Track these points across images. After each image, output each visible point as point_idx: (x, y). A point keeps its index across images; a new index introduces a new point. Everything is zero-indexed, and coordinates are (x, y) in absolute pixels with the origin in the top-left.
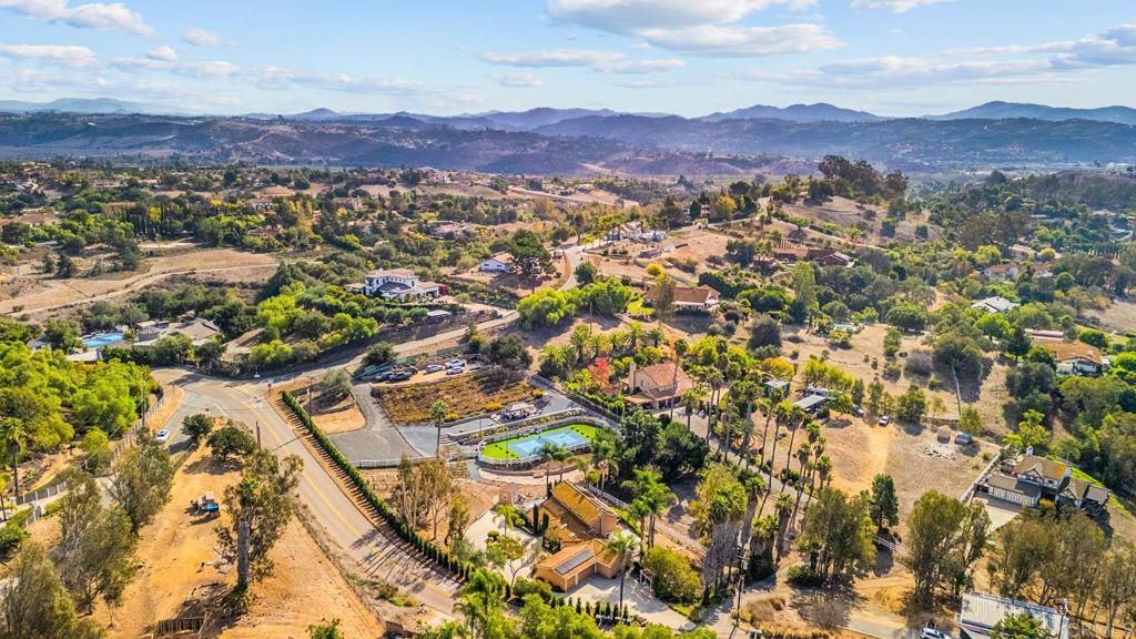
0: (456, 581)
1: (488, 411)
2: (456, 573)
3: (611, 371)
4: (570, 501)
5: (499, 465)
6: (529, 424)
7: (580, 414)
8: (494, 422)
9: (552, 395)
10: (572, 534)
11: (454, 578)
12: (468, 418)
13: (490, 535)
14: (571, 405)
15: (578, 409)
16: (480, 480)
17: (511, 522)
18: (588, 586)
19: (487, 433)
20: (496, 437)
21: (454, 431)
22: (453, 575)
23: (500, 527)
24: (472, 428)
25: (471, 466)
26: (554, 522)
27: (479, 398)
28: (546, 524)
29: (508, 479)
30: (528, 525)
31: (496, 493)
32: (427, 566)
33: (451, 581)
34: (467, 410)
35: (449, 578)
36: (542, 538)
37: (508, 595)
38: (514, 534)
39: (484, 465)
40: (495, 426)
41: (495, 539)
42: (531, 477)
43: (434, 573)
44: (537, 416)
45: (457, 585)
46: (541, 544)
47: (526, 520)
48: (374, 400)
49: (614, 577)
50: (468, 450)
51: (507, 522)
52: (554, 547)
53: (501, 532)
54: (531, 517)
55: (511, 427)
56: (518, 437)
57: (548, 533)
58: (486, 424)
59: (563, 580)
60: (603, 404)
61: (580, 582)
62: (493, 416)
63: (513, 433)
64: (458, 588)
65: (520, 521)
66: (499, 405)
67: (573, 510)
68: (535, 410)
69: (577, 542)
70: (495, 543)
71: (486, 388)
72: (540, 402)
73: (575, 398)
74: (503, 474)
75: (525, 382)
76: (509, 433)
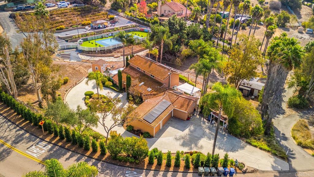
0: (50, 143)
1: (83, 25)
2: (50, 133)
3: (147, 9)
4: (144, 67)
5: (92, 51)
6: (108, 31)
7: (136, 26)
8: (88, 30)
9: (119, 18)
10: (149, 89)
11: (48, 139)
12: (71, 28)
13: (86, 95)
14: (129, 22)
15: (134, 24)
16: (79, 59)
17: (101, 84)
18: (170, 129)
19: (82, 35)
20: (89, 37)
21: (63, 35)
22: (47, 135)
23: (93, 88)
24: (73, 33)
25: (73, 53)
26: (134, 82)
27: (77, 19)
28: (129, 84)
29: (97, 59)
30: (114, 85)
31: (90, 67)
32: (22, 128)
33: (44, 143)
34: (71, 24)
35: (42, 140)
36: (126, 93)
37: (103, 153)
38: (104, 92)
39: (82, 52)
40: (88, 32)
41: (91, 97)
42: (113, 58)
43: (27, 135)
44: (112, 27)
45: (50, 146)
46: (126, 97)
47: (113, 82)
48: (11, 20)
49: (188, 119)
50: (71, 44)
51: (98, 85)
52: (139, 100)
53: (95, 91)
54: (116, 80)
55: (97, 32)
56: (102, 37)
57: (131, 90)
58: (81, 32)
59: (152, 128)
60: (147, 21)
61: (163, 126)
62: (87, 27)
63: (100, 35)
64: (51, 150)
65: (108, 83)
66: (90, 22)
67: (147, 72)
68: (110, 25)
69: (155, 95)
70: (91, 99)
71: (81, 14)
72: (113, 21)
73: (131, 19)
74: (94, 56)
75: (103, 12)
76: (96, 36)
